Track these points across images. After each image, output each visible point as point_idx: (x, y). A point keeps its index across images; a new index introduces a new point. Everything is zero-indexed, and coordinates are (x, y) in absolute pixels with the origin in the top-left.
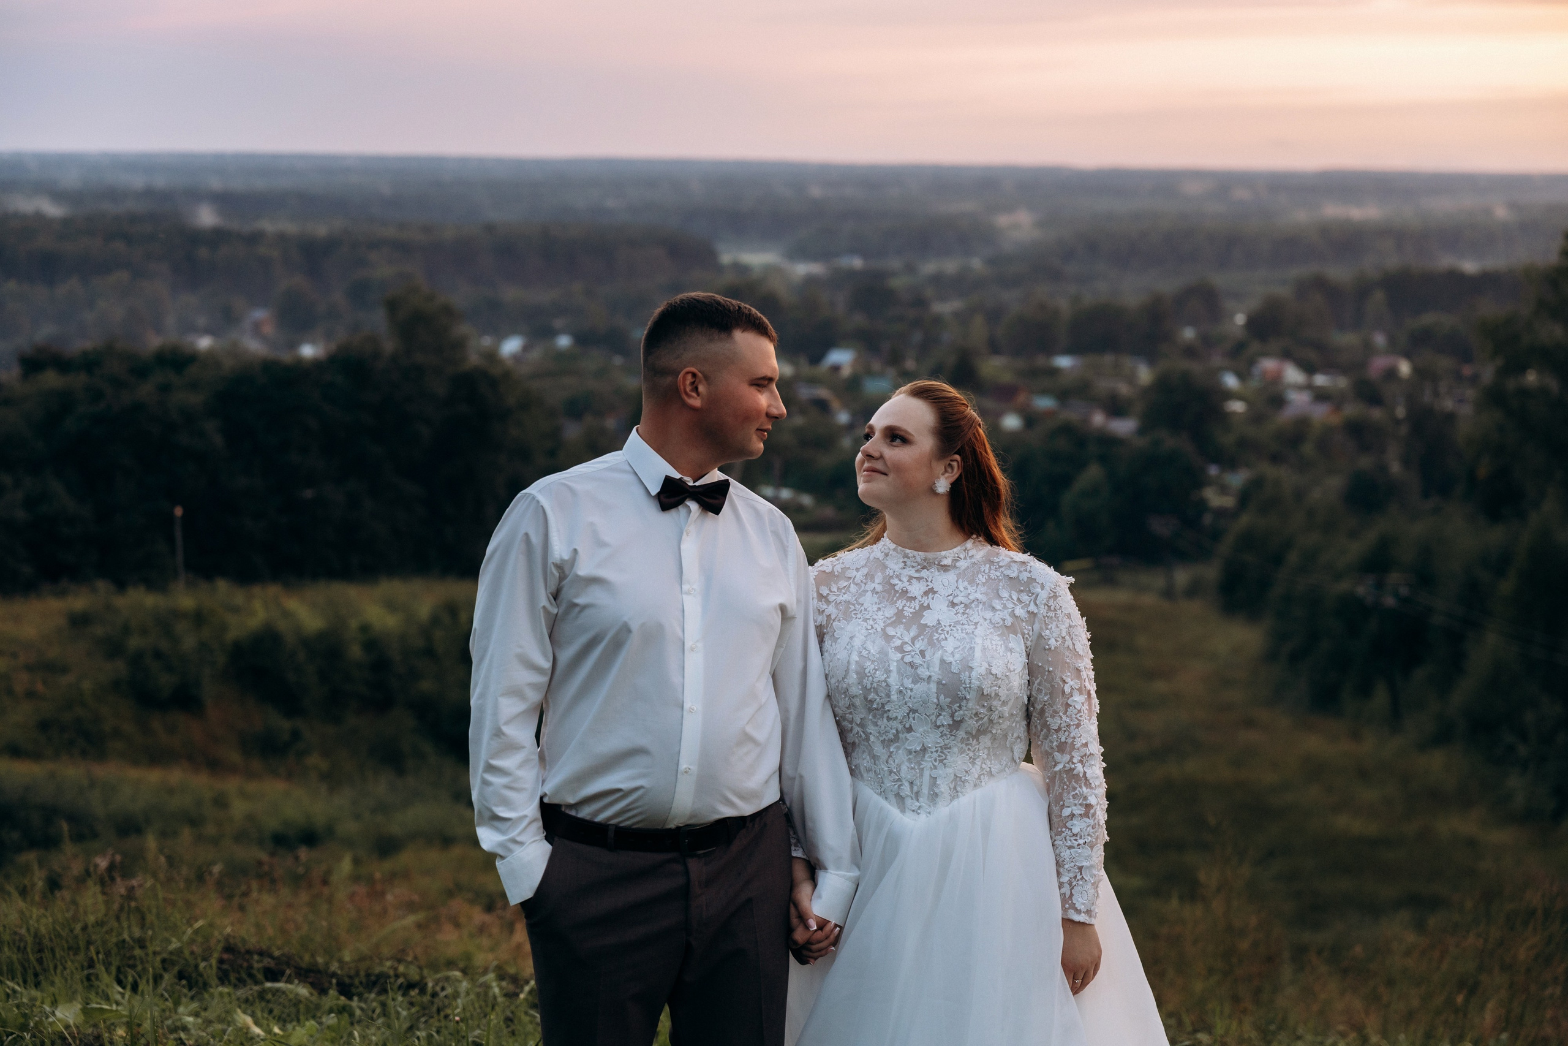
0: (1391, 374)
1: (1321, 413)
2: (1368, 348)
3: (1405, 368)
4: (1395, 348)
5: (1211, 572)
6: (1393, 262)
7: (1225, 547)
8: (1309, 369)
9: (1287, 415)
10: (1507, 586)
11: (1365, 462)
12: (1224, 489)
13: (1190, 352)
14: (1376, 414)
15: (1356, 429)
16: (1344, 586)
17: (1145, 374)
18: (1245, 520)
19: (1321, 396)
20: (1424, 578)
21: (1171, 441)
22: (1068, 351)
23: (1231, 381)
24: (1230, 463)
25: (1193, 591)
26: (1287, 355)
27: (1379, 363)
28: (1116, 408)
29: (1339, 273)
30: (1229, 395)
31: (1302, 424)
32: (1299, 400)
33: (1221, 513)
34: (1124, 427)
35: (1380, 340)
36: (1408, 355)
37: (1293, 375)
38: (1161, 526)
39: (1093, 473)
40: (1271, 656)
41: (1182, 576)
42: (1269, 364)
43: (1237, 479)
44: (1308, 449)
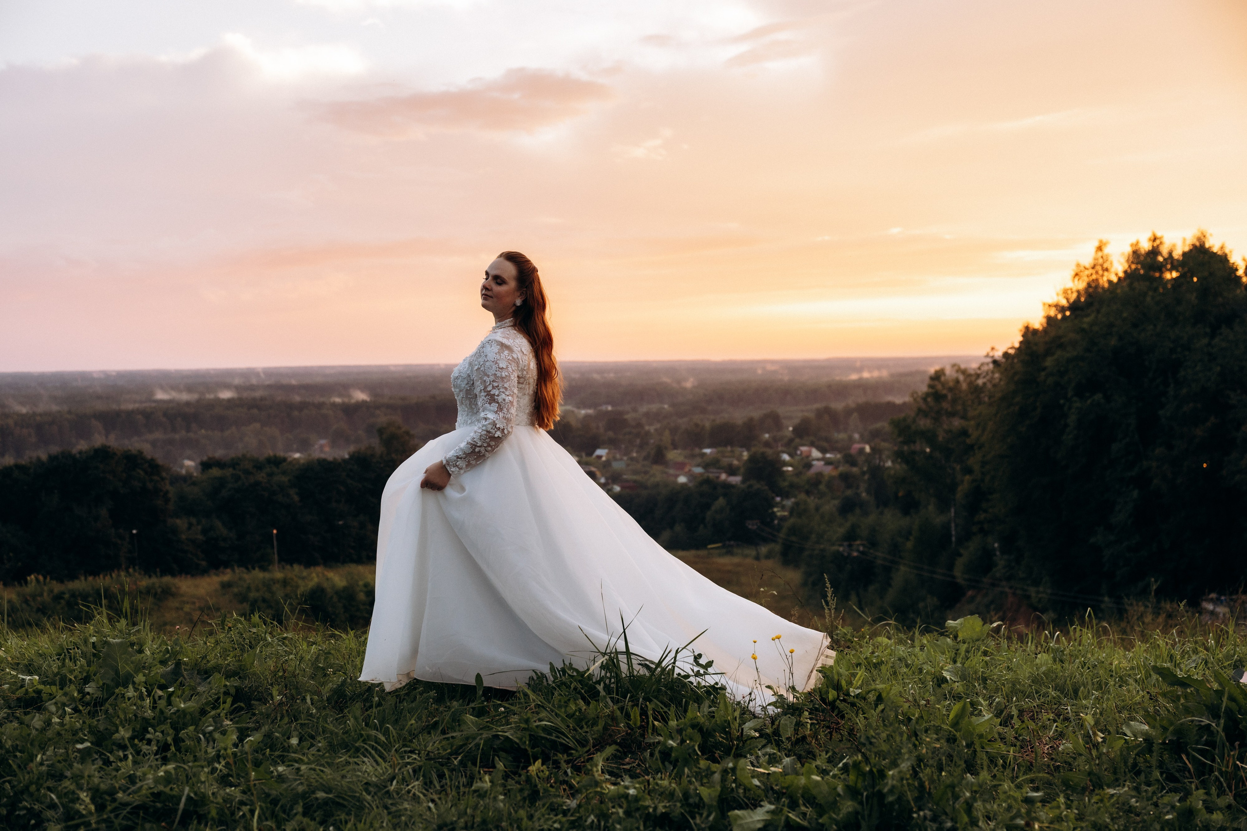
0: (862, 450)
1: (828, 470)
2: (851, 439)
3: (868, 449)
4: (863, 440)
5: (777, 547)
6: (862, 400)
7: (782, 535)
8: (823, 451)
9: (813, 471)
10: (909, 545)
11: (849, 492)
12: (783, 508)
13: (767, 444)
14: (855, 470)
15: (845, 478)
16: (835, 548)
17: (745, 455)
18: (792, 520)
19: (828, 462)
20: (873, 543)
21: (757, 485)
22: (708, 447)
23: (786, 457)
24: (786, 495)
25: (768, 556)
26: (812, 444)
27: (857, 446)
28: (732, 471)
29: (838, 406)
30: (786, 464)
31: (820, 475)
32: (818, 465)
33: (783, 519)
34: (736, 480)
35: (856, 436)
36: (868, 443)
37: (816, 453)
38: (752, 525)
39: (721, 501)
40: (804, 584)
41: (764, 550)
42: (804, 449)
43: (789, 503)
44: (822, 487)
